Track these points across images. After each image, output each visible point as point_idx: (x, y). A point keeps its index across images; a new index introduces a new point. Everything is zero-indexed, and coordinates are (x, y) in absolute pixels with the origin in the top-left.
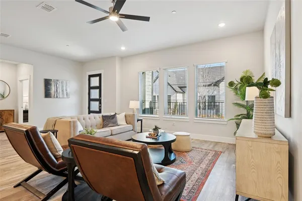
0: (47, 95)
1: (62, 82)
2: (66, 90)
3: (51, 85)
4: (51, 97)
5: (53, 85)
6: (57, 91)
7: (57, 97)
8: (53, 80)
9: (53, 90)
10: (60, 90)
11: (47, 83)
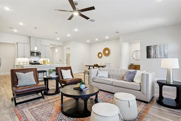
0: (148, 56)
1: (160, 46)
2: (164, 52)
3: (151, 49)
4: (151, 58)
5: (152, 49)
6: (155, 53)
7: (155, 57)
8: (152, 46)
9: (152, 52)
10: (158, 52)
11: (148, 48)
